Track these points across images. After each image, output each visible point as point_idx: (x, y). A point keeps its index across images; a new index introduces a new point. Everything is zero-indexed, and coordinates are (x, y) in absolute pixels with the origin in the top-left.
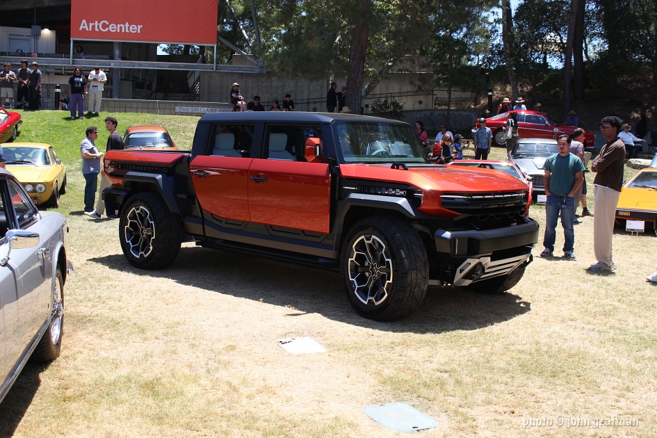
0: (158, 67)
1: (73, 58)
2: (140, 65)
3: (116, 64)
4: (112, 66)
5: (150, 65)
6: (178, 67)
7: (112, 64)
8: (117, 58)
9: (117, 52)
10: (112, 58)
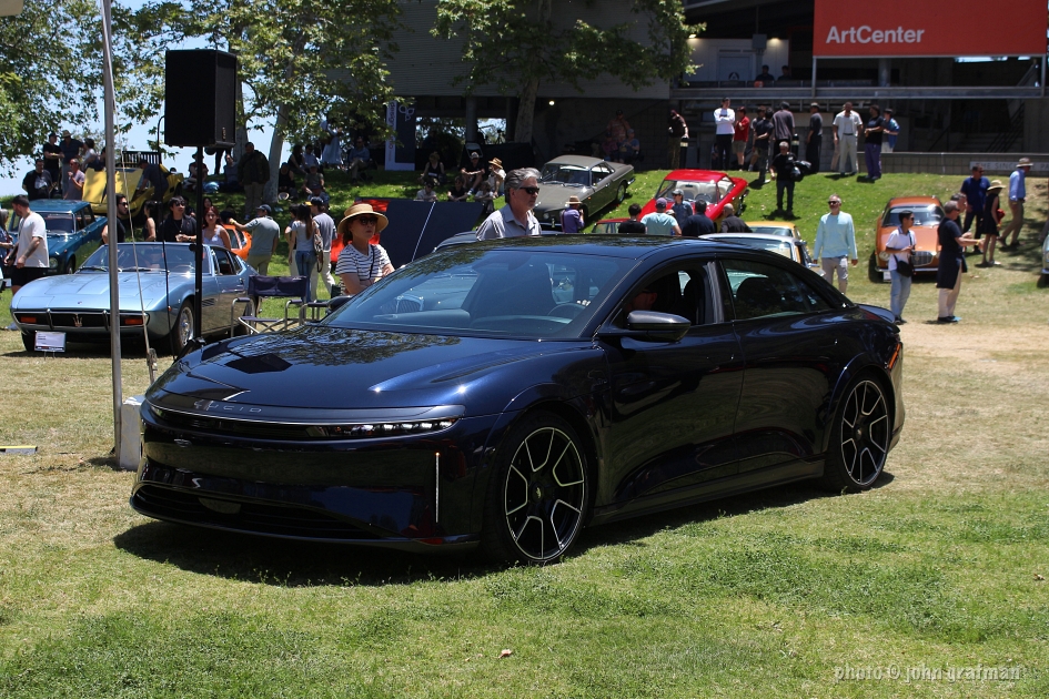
0: (949, 95)
1: (817, 85)
2: (920, 93)
3: (883, 92)
4: (876, 96)
5: (936, 93)
6: (982, 93)
7: (876, 93)
8: (884, 83)
9: (884, 74)
10: (876, 83)
